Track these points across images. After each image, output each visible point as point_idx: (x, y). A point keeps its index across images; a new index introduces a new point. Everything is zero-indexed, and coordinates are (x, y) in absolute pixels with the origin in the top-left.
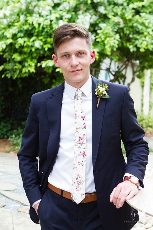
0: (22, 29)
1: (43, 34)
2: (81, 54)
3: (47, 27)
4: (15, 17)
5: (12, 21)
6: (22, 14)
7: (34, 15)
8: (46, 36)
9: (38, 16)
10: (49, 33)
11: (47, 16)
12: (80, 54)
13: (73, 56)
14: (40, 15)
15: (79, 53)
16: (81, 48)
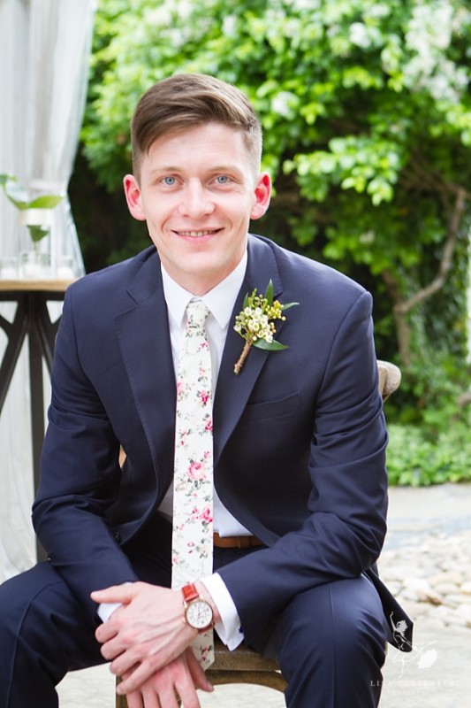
0: (230, 58)
1: (300, 70)
2: (224, 179)
3: (311, 50)
4: (205, 24)
5: (198, 35)
6: (231, 12)
7: (269, 13)
8: (308, 79)
9: (281, 14)
10: (318, 69)
11: (312, 12)
12: (218, 178)
13: (195, 185)
14: (289, 12)
15: (216, 175)
16: (223, 160)
